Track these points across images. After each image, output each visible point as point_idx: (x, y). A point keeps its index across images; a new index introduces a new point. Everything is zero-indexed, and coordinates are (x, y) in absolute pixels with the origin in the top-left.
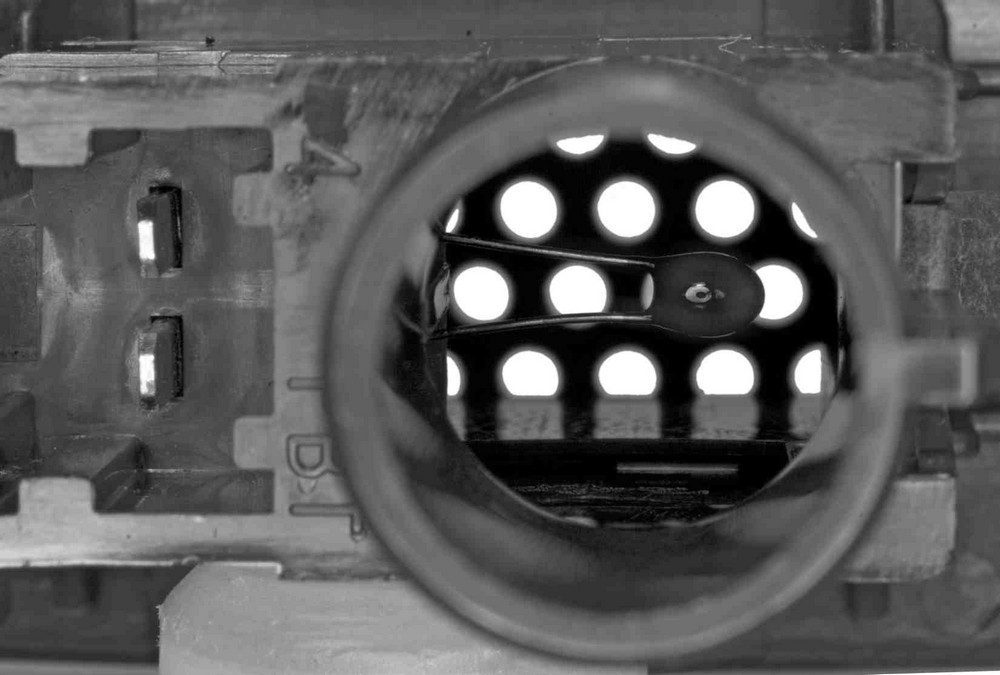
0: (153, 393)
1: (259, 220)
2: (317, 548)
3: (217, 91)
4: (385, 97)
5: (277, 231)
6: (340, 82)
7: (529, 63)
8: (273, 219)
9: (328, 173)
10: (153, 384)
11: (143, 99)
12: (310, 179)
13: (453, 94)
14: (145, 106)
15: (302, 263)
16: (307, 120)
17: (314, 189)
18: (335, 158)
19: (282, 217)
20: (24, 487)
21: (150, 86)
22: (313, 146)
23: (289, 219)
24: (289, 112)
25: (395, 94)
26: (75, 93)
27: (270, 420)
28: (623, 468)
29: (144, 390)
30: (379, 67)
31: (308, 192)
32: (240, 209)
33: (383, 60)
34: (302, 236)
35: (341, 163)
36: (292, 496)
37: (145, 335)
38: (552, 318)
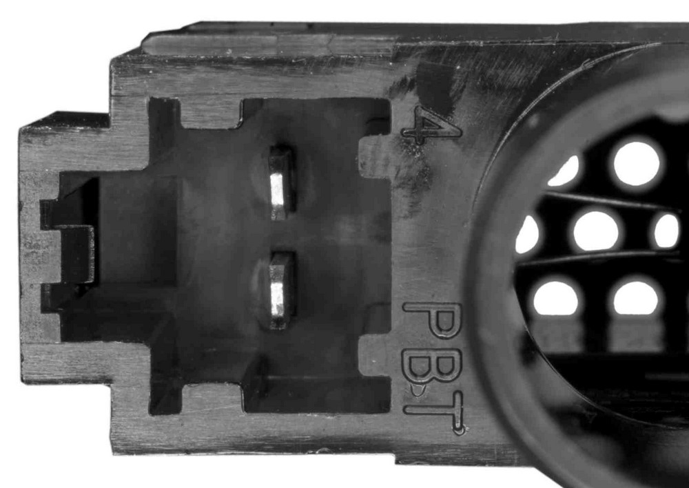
0: (281, 314)
1: (379, 174)
2: (426, 440)
3: (345, 68)
4: (483, 73)
5: (394, 183)
6: (445, 62)
7: (601, 46)
8: (391, 174)
9: (436, 135)
10: (282, 306)
11: (285, 74)
12: (422, 141)
13: (538, 72)
14: (286, 80)
15: (414, 210)
16: (418, 93)
17: (425, 149)
18: (442, 123)
19: (398, 171)
20: (186, 391)
21: (291, 64)
22: (423, 113)
23: (403, 172)
24: (404, 86)
25: (491, 72)
26: (229, 69)
27: (387, 337)
28: (650, 376)
29: (275, 311)
30: (478, 49)
31: (420, 150)
32: (363, 165)
33: (482, 44)
34: (414, 187)
35: (446, 127)
36: (405, 399)
37: (275, 267)
38: (576, 255)
